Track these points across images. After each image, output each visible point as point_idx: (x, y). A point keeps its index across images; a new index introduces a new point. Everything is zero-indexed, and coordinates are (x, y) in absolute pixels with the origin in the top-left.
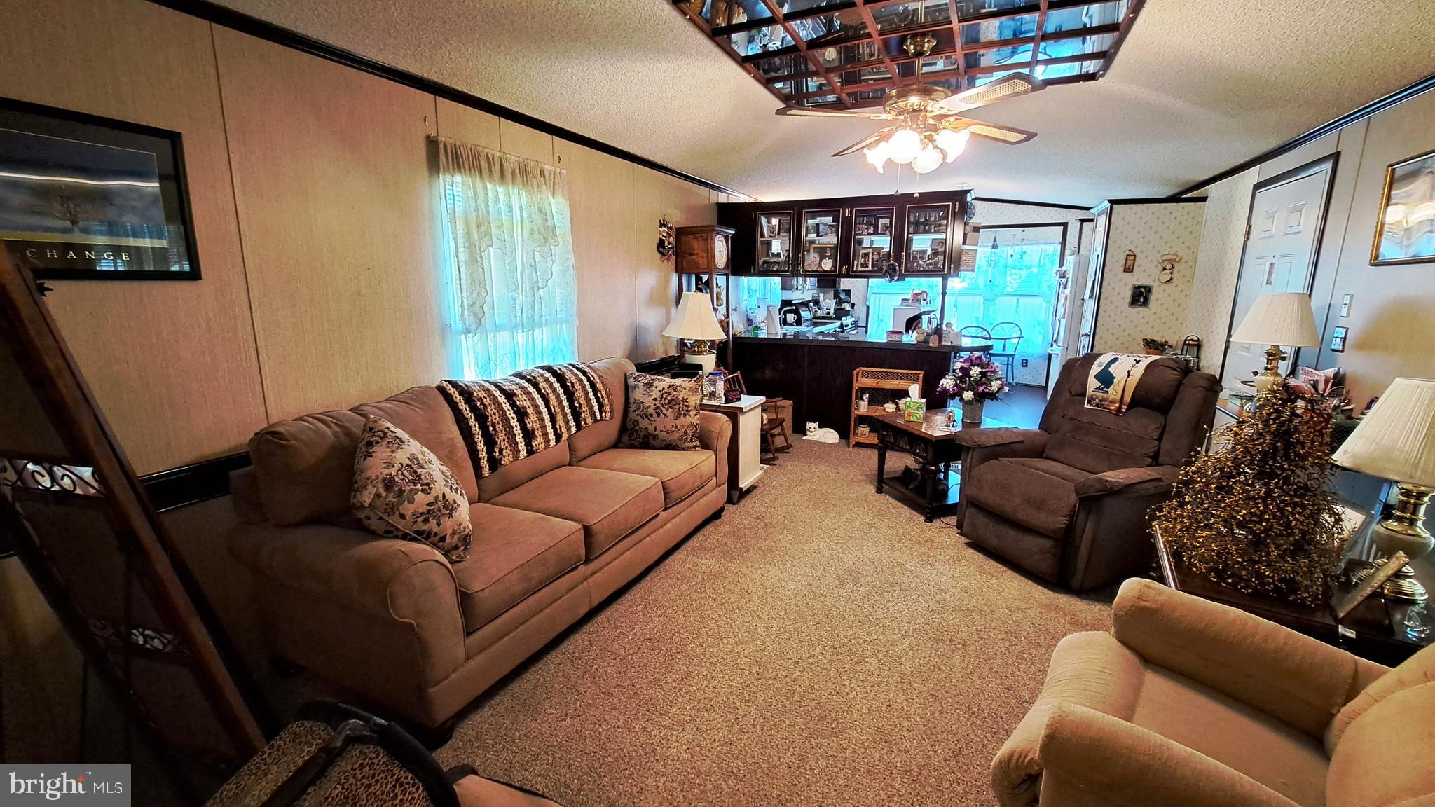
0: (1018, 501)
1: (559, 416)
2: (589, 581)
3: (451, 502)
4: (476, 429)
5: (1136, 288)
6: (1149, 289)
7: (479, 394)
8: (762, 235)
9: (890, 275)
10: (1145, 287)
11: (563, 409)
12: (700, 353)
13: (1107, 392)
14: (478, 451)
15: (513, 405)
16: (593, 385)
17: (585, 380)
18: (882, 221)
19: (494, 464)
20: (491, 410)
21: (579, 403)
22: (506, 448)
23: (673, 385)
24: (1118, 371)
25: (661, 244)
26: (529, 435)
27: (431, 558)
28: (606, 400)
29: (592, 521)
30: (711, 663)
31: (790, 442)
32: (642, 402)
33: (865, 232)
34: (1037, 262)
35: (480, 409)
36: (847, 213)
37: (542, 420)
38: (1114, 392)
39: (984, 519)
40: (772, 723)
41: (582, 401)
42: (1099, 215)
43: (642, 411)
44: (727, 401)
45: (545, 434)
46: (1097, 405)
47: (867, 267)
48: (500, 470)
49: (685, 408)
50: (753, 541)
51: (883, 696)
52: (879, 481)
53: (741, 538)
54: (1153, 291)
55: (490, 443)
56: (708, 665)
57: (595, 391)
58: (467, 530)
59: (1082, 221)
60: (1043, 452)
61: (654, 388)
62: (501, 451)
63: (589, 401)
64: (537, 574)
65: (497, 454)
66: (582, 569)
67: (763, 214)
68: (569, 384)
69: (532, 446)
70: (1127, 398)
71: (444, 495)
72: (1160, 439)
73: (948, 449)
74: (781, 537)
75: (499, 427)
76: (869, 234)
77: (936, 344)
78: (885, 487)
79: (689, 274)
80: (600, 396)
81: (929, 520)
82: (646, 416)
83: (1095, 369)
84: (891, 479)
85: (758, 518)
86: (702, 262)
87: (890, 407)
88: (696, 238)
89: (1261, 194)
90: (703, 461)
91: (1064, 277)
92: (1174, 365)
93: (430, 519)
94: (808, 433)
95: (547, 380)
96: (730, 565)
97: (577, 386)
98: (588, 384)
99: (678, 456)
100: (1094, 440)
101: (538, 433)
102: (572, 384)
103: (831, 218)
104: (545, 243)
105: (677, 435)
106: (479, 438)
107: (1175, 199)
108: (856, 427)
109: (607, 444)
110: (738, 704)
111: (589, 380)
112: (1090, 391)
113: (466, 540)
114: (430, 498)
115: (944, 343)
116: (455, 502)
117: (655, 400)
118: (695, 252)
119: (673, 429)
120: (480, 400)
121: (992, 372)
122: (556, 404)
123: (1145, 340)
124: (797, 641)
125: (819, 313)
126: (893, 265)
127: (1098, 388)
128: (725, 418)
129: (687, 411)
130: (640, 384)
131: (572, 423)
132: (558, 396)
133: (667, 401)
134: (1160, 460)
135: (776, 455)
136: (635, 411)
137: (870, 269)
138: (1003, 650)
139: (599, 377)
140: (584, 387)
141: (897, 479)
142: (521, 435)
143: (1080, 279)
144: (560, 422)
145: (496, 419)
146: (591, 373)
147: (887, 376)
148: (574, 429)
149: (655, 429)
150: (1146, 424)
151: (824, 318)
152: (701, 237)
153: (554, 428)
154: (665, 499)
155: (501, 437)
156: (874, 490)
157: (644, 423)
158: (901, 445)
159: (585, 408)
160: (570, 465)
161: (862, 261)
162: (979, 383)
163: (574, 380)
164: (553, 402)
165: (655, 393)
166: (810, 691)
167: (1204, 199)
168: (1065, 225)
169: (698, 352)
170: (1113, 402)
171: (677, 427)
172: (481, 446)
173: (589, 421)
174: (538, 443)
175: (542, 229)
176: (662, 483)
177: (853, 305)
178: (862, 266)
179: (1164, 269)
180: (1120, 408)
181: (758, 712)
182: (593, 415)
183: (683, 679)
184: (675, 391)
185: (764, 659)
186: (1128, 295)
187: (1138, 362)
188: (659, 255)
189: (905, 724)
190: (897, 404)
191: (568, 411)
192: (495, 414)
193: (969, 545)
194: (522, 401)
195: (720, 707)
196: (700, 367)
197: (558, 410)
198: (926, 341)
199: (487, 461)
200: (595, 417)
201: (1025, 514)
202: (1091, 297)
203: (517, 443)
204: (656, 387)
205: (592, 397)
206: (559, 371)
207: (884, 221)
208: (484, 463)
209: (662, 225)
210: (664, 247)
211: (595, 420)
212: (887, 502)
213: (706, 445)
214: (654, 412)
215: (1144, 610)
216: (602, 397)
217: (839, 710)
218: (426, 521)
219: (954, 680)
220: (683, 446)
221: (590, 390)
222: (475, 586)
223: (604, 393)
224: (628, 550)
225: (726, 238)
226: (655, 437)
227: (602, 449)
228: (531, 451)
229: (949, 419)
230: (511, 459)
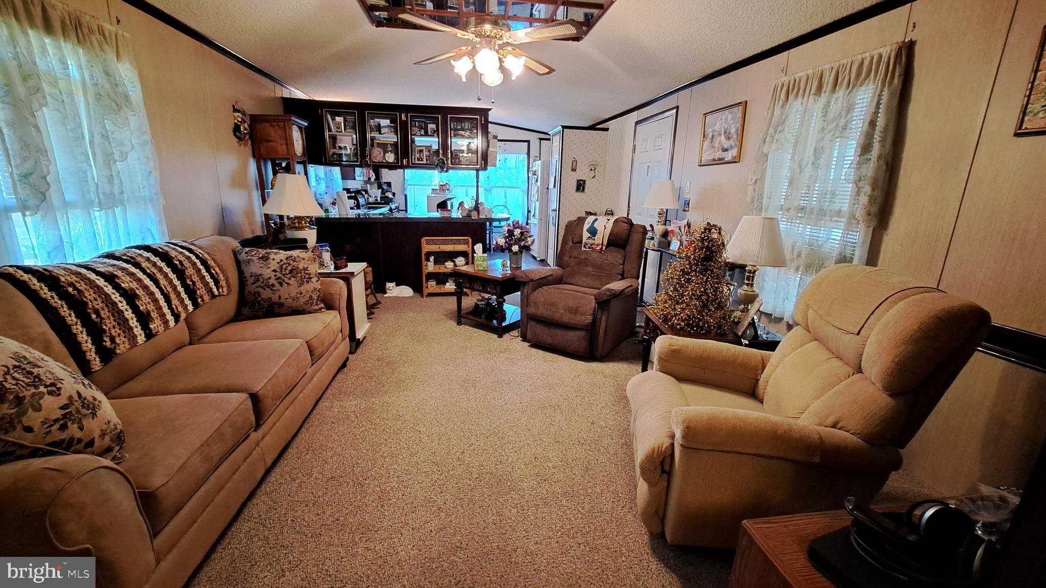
0: (562, 311)
1: (173, 296)
2: (261, 444)
3: (91, 399)
4: (71, 318)
5: (579, 181)
6: (584, 181)
7: (68, 278)
8: (330, 130)
9: (441, 167)
10: (582, 181)
11: (175, 288)
12: (301, 228)
13: (594, 240)
14: (80, 343)
15: (117, 287)
16: (204, 262)
17: (194, 258)
18: (430, 126)
19: (106, 355)
20: (89, 295)
21: (192, 281)
22: (119, 335)
23: (290, 257)
24: (599, 226)
25: (236, 128)
26: (144, 319)
27: (97, 466)
28: (221, 276)
29: (257, 387)
30: (398, 477)
31: (379, 299)
32: (261, 275)
33: (418, 133)
34: (514, 165)
35: (74, 296)
36: (403, 118)
37: (156, 301)
38: (598, 239)
39: (542, 327)
40: (467, 500)
41: (196, 278)
42: (554, 135)
43: (263, 282)
44: (336, 268)
45: (163, 316)
46: (589, 248)
47: (422, 160)
48: (115, 361)
49: (307, 276)
50: (384, 378)
51: (528, 453)
52: (458, 316)
53: (372, 378)
54: (586, 183)
55: (96, 332)
56: (396, 479)
57: (208, 268)
58: (118, 427)
59: (541, 139)
60: (562, 280)
61: (271, 260)
62: (112, 339)
63: (202, 278)
64: (217, 450)
65: (108, 344)
66: (254, 436)
67: (327, 111)
68: (177, 263)
69: (150, 330)
70: (605, 243)
71: (79, 394)
72: (623, 264)
73: (508, 285)
74: (405, 369)
75: (105, 313)
76: (421, 135)
77: (477, 218)
78: (463, 320)
79: (265, 161)
80: (214, 272)
81: (500, 336)
82: (268, 287)
83: (586, 226)
84: (467, 314)
85: (378, 360)
86: (282, 149)
87: (449, 265)
88: (272, 126)
89: (639, 127)
90: (333, 320)
91: (535, 175)
92: (626, 221)
93: (69, 424)
94: (388, 291)
95: (148, 259)
96: (374, 400)
97: (186, 263)
98: (197, 261)
99: (309, 319)
100: (590, 269)
101: (154, 315)
102: (180, 262)
103: (389, 121)
104: (119, 110)
105: (302, 300)
106: (78, 329)
107: (592, 128)
108: (427, 281)
109: (226, 319)
110: (435, 498)
111: (198, 257)
112: (584, 240)
113: (119, 438)
114: (63, 400)
115: (481, 217)
116: (95, 399)
117: (275, 271)
118: (272, 139)
119: (299, 295)
120: (72, 285)
121: (527, 232)
122: (166, 283)
123: (586, 212)
124: (455, 438)
125: (371, 200)
126: (442, 159)
127: (589, 237)
128: (341, 282)
129: (309, 278)
130: (255, 258)
131: (187, 302)
132: (166, 276)
133: (288, 272)
134: (625, 276)
135: (372, 310)
136: (253, 283)
137: (425, 162)
138: (579, 402)
139: (208, 254)
140: (194, 264)
141: (471, 313)
142: (135, 319)
143: (545, 176)
144: (175, 302)
145: (99, 304)
146: (198, 251)
147: (444, 242)
148: (191, 308)
149: (280, 298)
150: (615, 257)
151: (374, 203)
152: (278, 125)
153: (170, 307)
154: (311, 355)
155: (109, 324)
156: (456, 324)
157: (266, 294)
158: (475, 287)
159: (199, 285)
160: (191, 344)
161: (418, 155)
162: (520, 240)
163: (181, 258)
164: (163, 282)
165: (274, 265)
166: (482, 468)
167: (607, 130)
168: (528, 142)
169: (299, 228)
170: (598, 245)
171: (301, 293)
172: (84, 338)
173: (206, 298)
174: (156, 325)
175: (112, 95)
176: (306, 342)
177: (394, 194)
178: (418, 159)
179: (591, 170)
180: (602, 248)
181: (453, 497)
182: (210, 291)
183: (380, 498)
184: (294, 261)
185: (438, 459)
186: (575, 185)
187: (609, 220)
188: (236, 140)
189: (550, 465)
190: (454, 262)
191: (180, 289)
192: (96, 300)
193: (531, 346)
194: (126, 283)
195: (422, 506)
196: (305, 241)
197: (170, 290)
198: (469, 216)
199: (96, 353)
200: (213, 293)
201: (567, 318)
202: (554, 187)
203: (132, 329)
204: (274, 259)
205: (206, 274)
206: (160, 250)
207: (432, 126)
208: (92, 355)
209: (235, 110)
210: (240, 131)
211: (213, 296)
212: (466, 329)
213: (330, 307)
214: (275, 283)
215: (674, 351)
216: (216, 273)
217: (507, 472)
218: (64, 427)
219: (564, 429)
220: (310, 309)
221: (202, 267)
222: (156, 481)
223: (217, 269)
224: (288, 408)
225: (300, 128)
226: (281, 305)
227: (222, 323)
228: (149, 335)
229: (504, 266)
230: (128, 346)
